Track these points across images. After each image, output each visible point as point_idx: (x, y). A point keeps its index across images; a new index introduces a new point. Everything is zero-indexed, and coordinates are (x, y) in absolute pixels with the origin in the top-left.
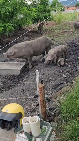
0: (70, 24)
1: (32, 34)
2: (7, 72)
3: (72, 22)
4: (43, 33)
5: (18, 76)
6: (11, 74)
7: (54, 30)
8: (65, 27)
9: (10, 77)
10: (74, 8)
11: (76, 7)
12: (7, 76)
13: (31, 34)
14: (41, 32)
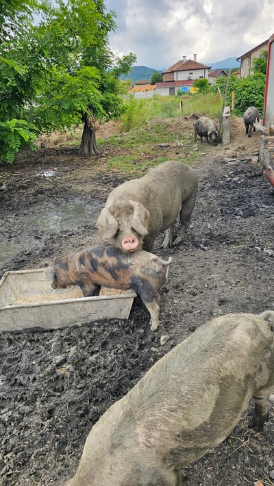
0: (168, 126)
1: (66, 158)
2: (74, 311)
3: (173, 120)
4: (99, 156)
5: (125, 320)
6: (95, 317)
7: (129, 145)
8: (156, 136)
9: (90, 332)
10: (149, 86)
11: (153, 84)
12: (76, 327)
13: (62, 159)
14: (93, 152)
